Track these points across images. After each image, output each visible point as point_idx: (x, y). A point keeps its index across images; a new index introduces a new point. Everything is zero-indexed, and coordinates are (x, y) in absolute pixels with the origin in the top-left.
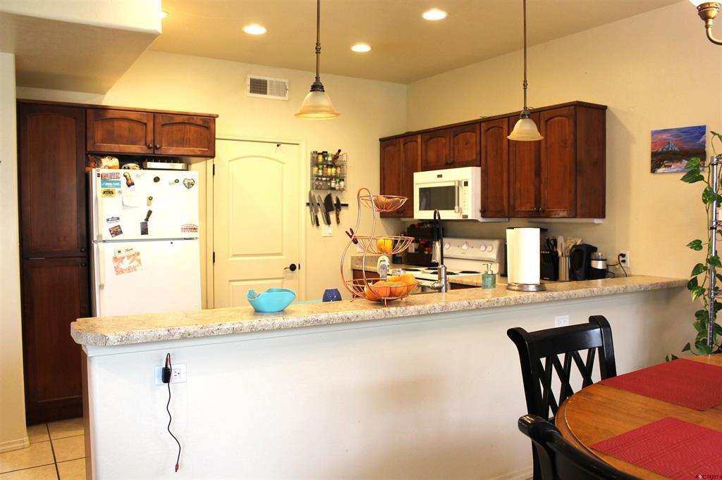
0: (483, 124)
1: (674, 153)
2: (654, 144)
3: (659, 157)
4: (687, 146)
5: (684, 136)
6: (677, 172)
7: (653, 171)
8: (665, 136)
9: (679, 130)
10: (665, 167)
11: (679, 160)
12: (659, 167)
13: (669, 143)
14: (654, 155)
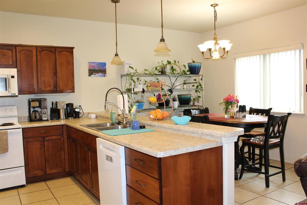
0: (17, 47)
1: (97, 70)
2: (90, 66)
3: (92, 71)
4: (101, 69)
5: (100, 65)
6: (98, 76)
7: (90, 75)
8: (93, 64)
9: (98, 63)
10: (94, 75)
11: (99, 73)
12: (92, 74)
13: (95, 67)
14: (89, 70)
